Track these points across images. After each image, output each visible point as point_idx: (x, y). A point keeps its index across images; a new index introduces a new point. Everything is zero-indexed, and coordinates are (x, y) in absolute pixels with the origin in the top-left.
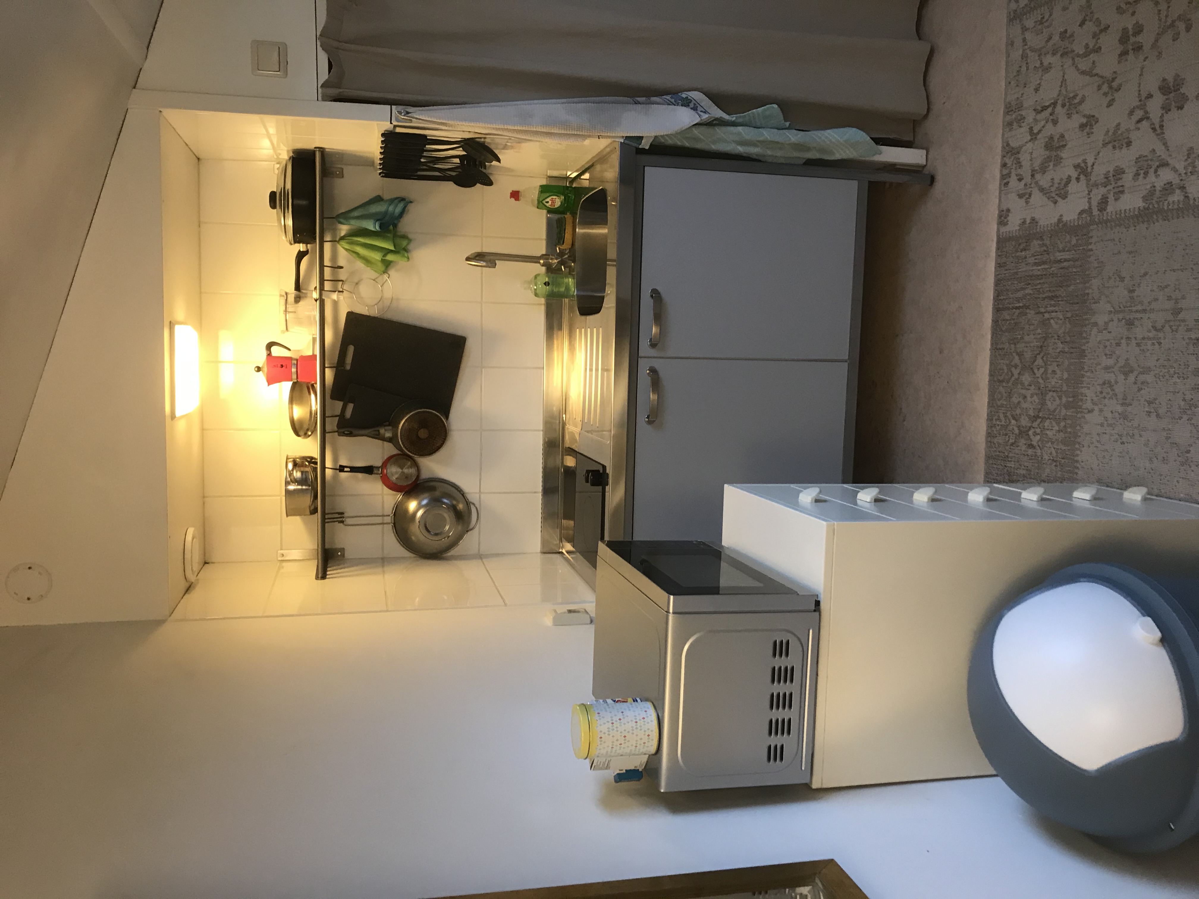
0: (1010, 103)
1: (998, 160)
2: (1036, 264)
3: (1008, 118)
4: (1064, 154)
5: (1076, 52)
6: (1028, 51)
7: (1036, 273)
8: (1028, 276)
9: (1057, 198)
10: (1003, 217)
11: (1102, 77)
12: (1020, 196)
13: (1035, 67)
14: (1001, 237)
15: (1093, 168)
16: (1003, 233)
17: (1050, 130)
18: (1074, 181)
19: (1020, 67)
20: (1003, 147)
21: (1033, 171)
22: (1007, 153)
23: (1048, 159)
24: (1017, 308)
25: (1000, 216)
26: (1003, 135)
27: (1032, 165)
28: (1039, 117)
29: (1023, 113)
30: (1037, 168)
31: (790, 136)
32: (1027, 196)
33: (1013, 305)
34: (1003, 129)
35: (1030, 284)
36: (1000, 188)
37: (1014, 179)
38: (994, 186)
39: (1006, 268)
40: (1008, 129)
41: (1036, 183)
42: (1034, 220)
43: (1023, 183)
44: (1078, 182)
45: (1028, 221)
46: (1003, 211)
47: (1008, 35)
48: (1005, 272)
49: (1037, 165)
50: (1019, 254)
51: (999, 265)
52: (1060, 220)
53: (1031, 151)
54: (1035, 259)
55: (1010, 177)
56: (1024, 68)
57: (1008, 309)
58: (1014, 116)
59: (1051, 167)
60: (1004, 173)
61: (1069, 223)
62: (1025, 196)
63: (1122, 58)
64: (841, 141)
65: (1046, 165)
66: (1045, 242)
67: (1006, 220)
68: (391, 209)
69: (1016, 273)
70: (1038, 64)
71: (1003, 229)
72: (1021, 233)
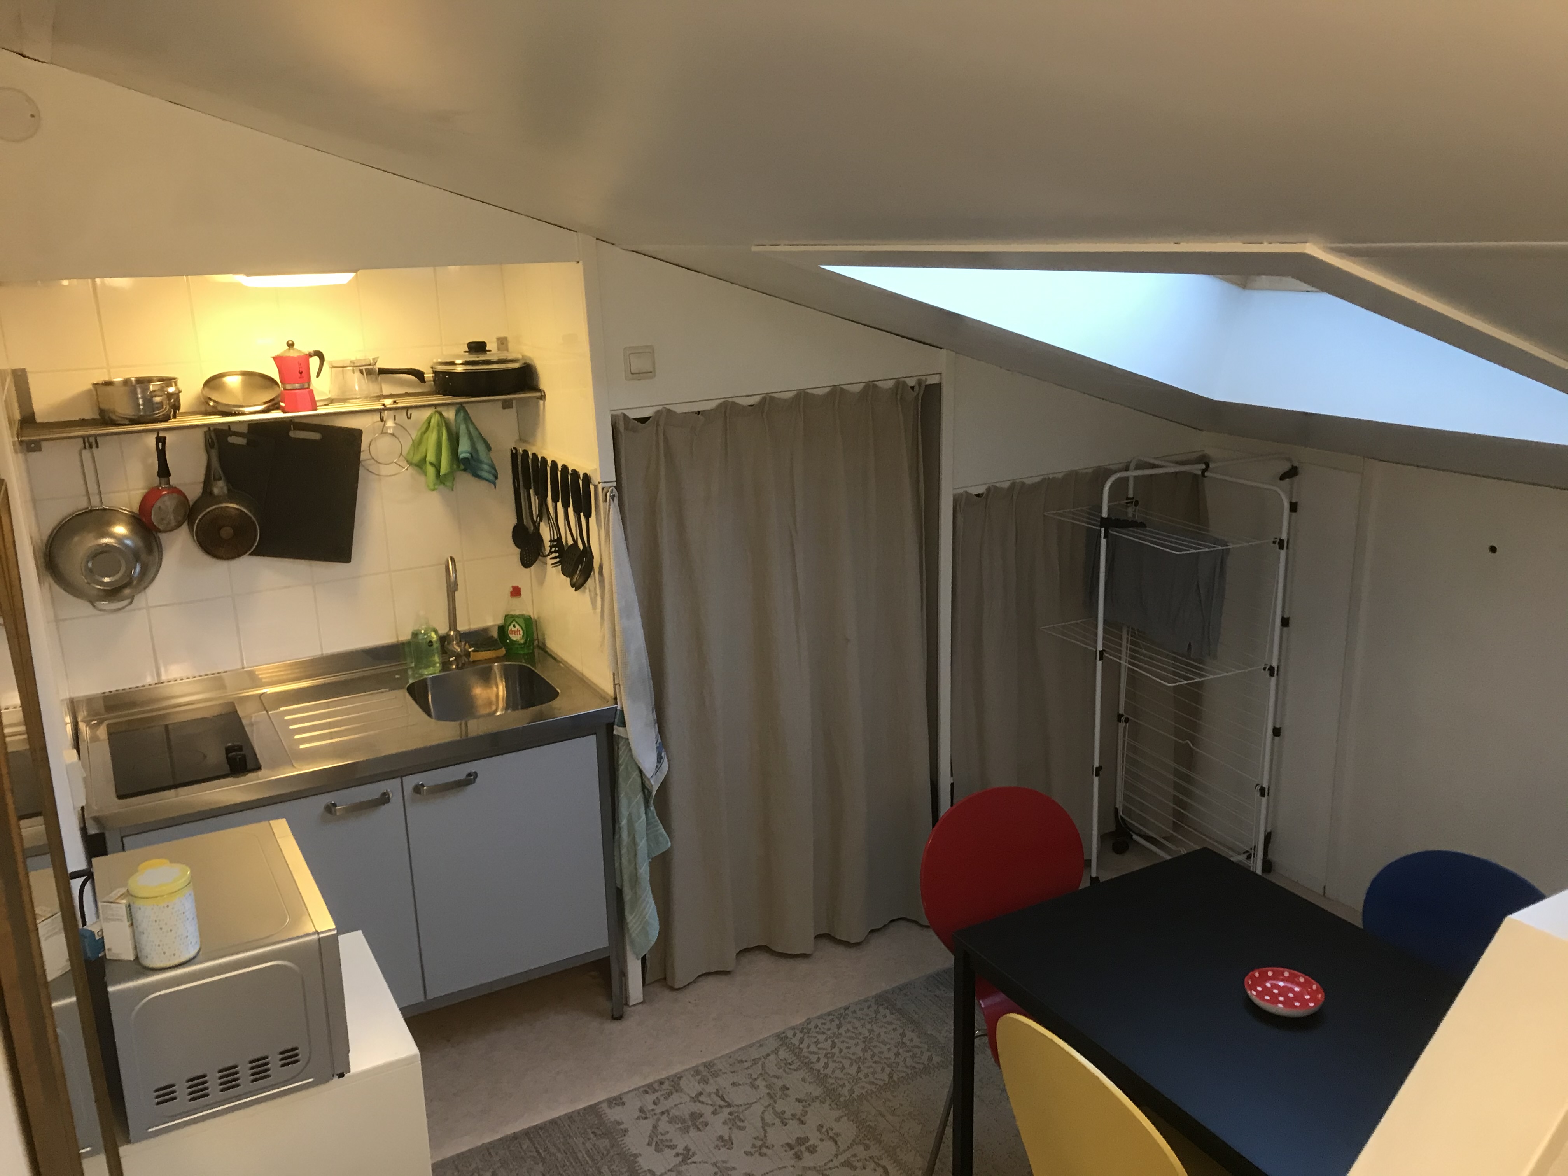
0: (714, 1064)
1: (664, 1075)
2: (588, 1152)
3: (702, 1068)
4: (693, 1132)
5: (776, 1106)
6: (760, 1063)
7: (578, 1155)
8: (573, 1149)
9: (654, 1144)
10: (617, 1101)
11: (765, 1136)
12: (641, 1110)
13: (751, 1075)
14: (597, 1107)
15: (691, 1163)
16: (601, 1108)
17: (707, 1110)
18: (674, 1152)
19: (746, 1061)
20: (676, 1075)
21: (667, 1111)
22: (673, 1081)
23: (683, 1121)
24: (538, 1151)
25: (615, 1098)
26: (686, 1070)
27: (672, 1108)
28: (713, 1096)
29: (711, 1081)
30: (671, 1113)
31: (644, 867)
32: (644, 1116)
33: (538, 1147)
34: (690, 1069)
35: (567, 1154)
36: (639, 1088)
37: (654, 1096)
38: (639, 1082)
39: (571, 1125)
40: (692, 1073)
41: (658, 1120)
42: (625, 1131)
43: (654, 1107)
44: (675, 1156)
45: (622, 1127)
46: (621, 1099)
47: (766, 1039)
48: (567, 1126)
49: (674, 1112)
50: (589, 1131)
51: (570, 1117)
52: (636, 1156)
53: (683, 1102)
54: (592, 1149)
55: (653, 1093)
56: (746, 1065)
57: (534, 1144)
58: (705, 1073)
59: (677, 1126)
60: (654, 1086)
61: (637, 1165)
62: (643, 1114)
63: (787, 1147)
64: (647, 917)
65: (678, 1122)
66: (611, 1151)
67: (613, 1105)
68: (486, 467)
69: (570, 1137)
70: (754, 1076)
71: (604, 1106)
72: (609, 1125)
